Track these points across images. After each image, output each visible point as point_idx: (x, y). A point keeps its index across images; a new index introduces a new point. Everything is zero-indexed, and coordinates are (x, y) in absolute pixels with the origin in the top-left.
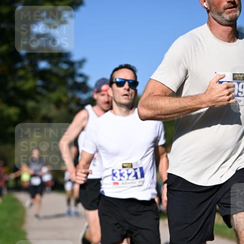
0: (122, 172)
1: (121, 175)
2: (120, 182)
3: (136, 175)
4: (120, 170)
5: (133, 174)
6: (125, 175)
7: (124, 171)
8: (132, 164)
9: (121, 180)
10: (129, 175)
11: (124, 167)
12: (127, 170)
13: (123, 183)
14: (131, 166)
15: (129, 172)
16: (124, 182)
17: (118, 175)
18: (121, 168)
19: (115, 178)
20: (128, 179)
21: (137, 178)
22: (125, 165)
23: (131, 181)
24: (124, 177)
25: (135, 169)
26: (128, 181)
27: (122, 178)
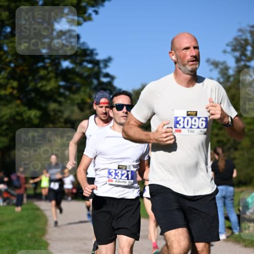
0: (117, 172)
1: (116, 174)
2: (114, 180)
3: (127, 176)
4: (116, 170)
5: (125, 175)
6: (119, 174)
7: (119, 171)
8: (126, 166)
9: (115, 178)
10: (122, 175)
11: (119, 168)
12: (122, 171)
13: (116, 182)
15: (123, 173)
16: (117, 180)
17: (113, 174)
18: (117, 168)
19: (110, 176)
20: (121, 179)
21: (128, 179)
23: (123, 181)
24: (118, 176)
25: (128, 171)
26: (120, 180)
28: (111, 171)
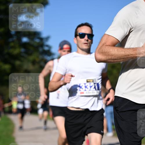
1: (86, 87)
2: (85, 92)
3: (95, 88)
4: (85, 84)
5: (93, 87)
7: (88, 84)
8: (93, 80)
9: (85, 90)
10: (91, 87)
11: (87, 82)
12: (90, 84)
16: (87, 92)
17: (83, 87)
18: (86, 82)
20: (90, 90)
21: (96, 90)
22: (88, 81)
24: (88, 88)
25: (95, 84)
28: (81, 85)
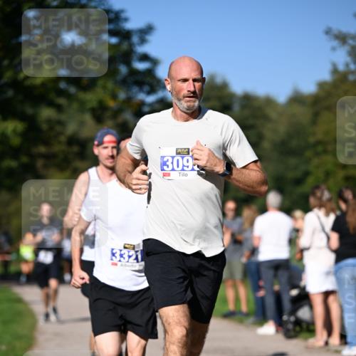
0: (122, 252)
1: (121, 256)
2: (119, 263)
3: (137, 258)
4: (121, 251)
5: (134, 257)
6: (126, 256)
7: (125, 251)
8: (134, 245)
9: (120, 261)
10: (130, 257)
11: (125, 248)
12: (129, 252)
13: (122, 265)
14: (134, 249)
15: (130, 254)
16: (123, 263)
17: (118, 255)
18: (122, 248)
19: (114, 258)
20: (128, 262)
21: (138, 262)
22: (127, 246)
23: (131, 264)
24: (124, 258)
25: (136, 252)
26: (127, 264)
27: (122, 259)
28: (114, 251)
